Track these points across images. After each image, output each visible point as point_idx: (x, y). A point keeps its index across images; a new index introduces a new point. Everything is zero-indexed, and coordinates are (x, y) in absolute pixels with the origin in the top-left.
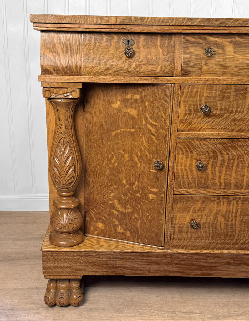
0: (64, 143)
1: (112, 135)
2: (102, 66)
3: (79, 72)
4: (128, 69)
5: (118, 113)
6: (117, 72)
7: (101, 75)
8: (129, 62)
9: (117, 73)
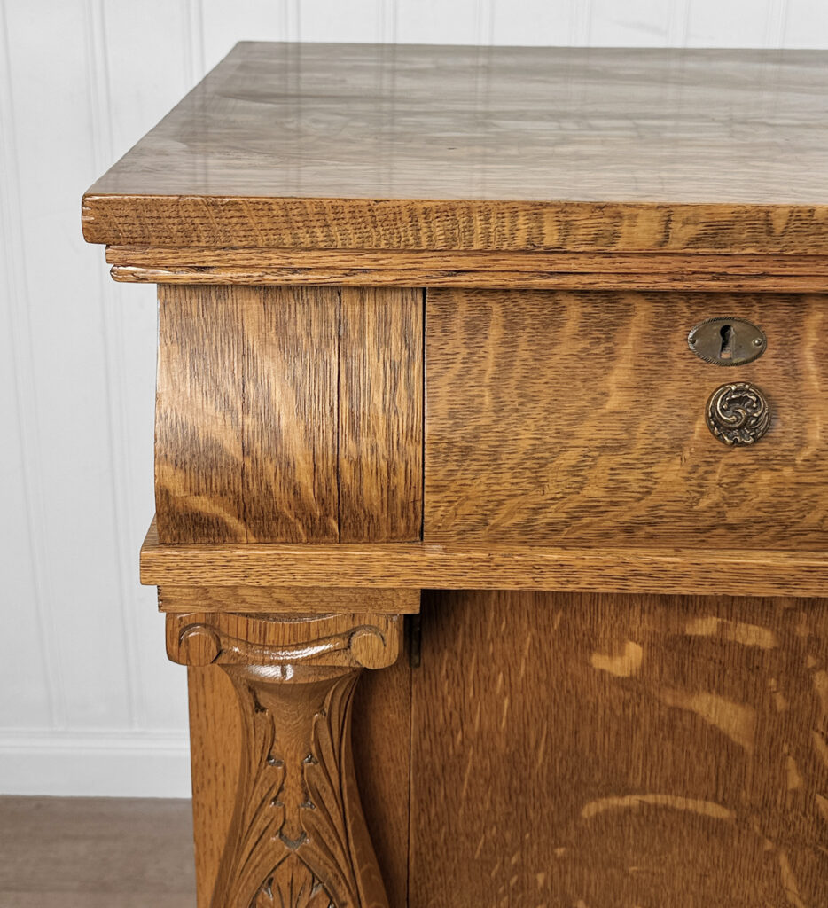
0: (297, 890)
1: (585, 814)
2: (552, 491)
3: (402, 524)
4: (725, 507)
5: (625, 705)
6: (650, 524)
7: (544, 541)
8: (734, 471)
9: (650, 529)
